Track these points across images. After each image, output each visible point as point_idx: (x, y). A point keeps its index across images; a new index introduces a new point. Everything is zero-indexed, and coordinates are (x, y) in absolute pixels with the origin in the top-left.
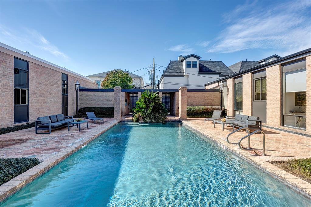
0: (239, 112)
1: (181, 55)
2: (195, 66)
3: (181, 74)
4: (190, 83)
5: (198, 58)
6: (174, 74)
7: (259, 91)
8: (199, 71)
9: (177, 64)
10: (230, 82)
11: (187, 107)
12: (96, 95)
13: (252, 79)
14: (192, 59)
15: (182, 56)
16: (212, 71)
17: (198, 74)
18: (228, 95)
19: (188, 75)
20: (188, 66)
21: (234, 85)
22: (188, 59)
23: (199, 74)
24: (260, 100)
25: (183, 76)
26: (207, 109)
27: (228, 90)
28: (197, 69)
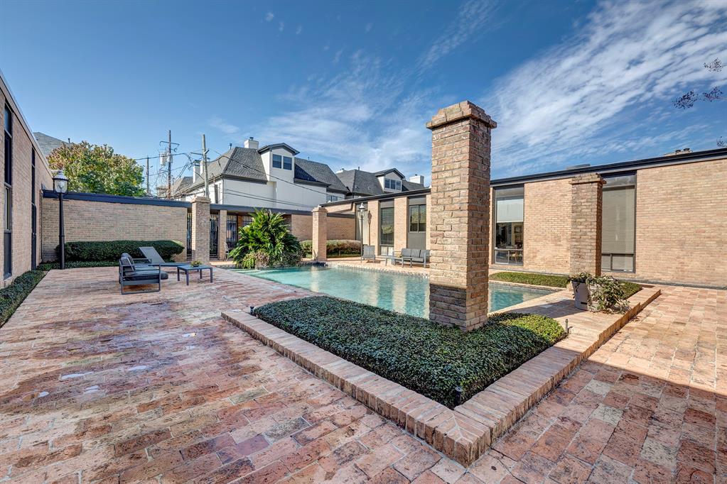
0: (386, 248)
1: (252, 138)
2: (288, 166)
3: (260, 178)
4: (278, 197)
5: (294, 152)
6: (246, 176)
7: (415, 220)
8: (296, 177)
9: (250, 157)
10: (373, 206)
11: (327, 241)
12: (103, 210)
13: (408, 206)
14: (282, 153)
15: (254, 139)
16: (315, 180)
17: (293, 182)
18: (370, 224)
19: (274, 183)
20: (276, 163)
21: (381, 210)
22: (276, 152)
23: (295, 182)
24: (417, 232)
25: (264, 182)
26: (343, 244)
27: (370, 216)
28: (291, 173)
